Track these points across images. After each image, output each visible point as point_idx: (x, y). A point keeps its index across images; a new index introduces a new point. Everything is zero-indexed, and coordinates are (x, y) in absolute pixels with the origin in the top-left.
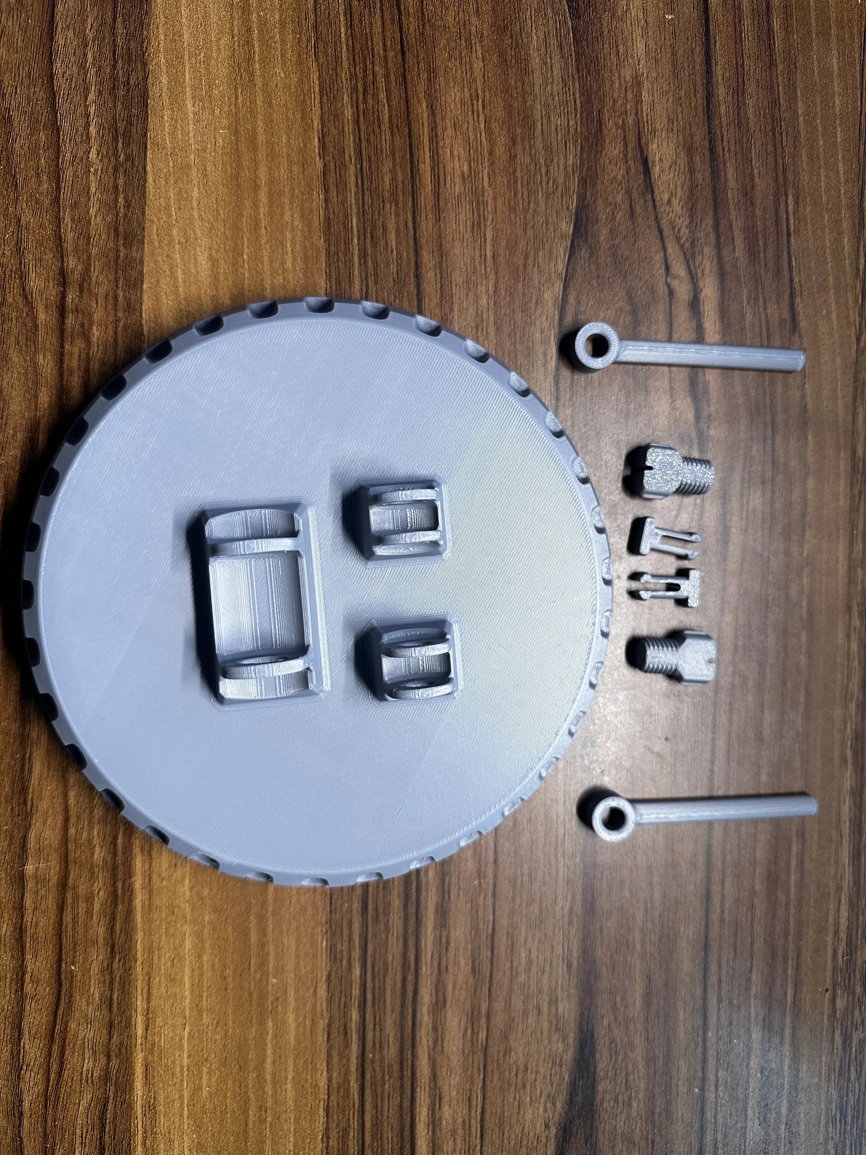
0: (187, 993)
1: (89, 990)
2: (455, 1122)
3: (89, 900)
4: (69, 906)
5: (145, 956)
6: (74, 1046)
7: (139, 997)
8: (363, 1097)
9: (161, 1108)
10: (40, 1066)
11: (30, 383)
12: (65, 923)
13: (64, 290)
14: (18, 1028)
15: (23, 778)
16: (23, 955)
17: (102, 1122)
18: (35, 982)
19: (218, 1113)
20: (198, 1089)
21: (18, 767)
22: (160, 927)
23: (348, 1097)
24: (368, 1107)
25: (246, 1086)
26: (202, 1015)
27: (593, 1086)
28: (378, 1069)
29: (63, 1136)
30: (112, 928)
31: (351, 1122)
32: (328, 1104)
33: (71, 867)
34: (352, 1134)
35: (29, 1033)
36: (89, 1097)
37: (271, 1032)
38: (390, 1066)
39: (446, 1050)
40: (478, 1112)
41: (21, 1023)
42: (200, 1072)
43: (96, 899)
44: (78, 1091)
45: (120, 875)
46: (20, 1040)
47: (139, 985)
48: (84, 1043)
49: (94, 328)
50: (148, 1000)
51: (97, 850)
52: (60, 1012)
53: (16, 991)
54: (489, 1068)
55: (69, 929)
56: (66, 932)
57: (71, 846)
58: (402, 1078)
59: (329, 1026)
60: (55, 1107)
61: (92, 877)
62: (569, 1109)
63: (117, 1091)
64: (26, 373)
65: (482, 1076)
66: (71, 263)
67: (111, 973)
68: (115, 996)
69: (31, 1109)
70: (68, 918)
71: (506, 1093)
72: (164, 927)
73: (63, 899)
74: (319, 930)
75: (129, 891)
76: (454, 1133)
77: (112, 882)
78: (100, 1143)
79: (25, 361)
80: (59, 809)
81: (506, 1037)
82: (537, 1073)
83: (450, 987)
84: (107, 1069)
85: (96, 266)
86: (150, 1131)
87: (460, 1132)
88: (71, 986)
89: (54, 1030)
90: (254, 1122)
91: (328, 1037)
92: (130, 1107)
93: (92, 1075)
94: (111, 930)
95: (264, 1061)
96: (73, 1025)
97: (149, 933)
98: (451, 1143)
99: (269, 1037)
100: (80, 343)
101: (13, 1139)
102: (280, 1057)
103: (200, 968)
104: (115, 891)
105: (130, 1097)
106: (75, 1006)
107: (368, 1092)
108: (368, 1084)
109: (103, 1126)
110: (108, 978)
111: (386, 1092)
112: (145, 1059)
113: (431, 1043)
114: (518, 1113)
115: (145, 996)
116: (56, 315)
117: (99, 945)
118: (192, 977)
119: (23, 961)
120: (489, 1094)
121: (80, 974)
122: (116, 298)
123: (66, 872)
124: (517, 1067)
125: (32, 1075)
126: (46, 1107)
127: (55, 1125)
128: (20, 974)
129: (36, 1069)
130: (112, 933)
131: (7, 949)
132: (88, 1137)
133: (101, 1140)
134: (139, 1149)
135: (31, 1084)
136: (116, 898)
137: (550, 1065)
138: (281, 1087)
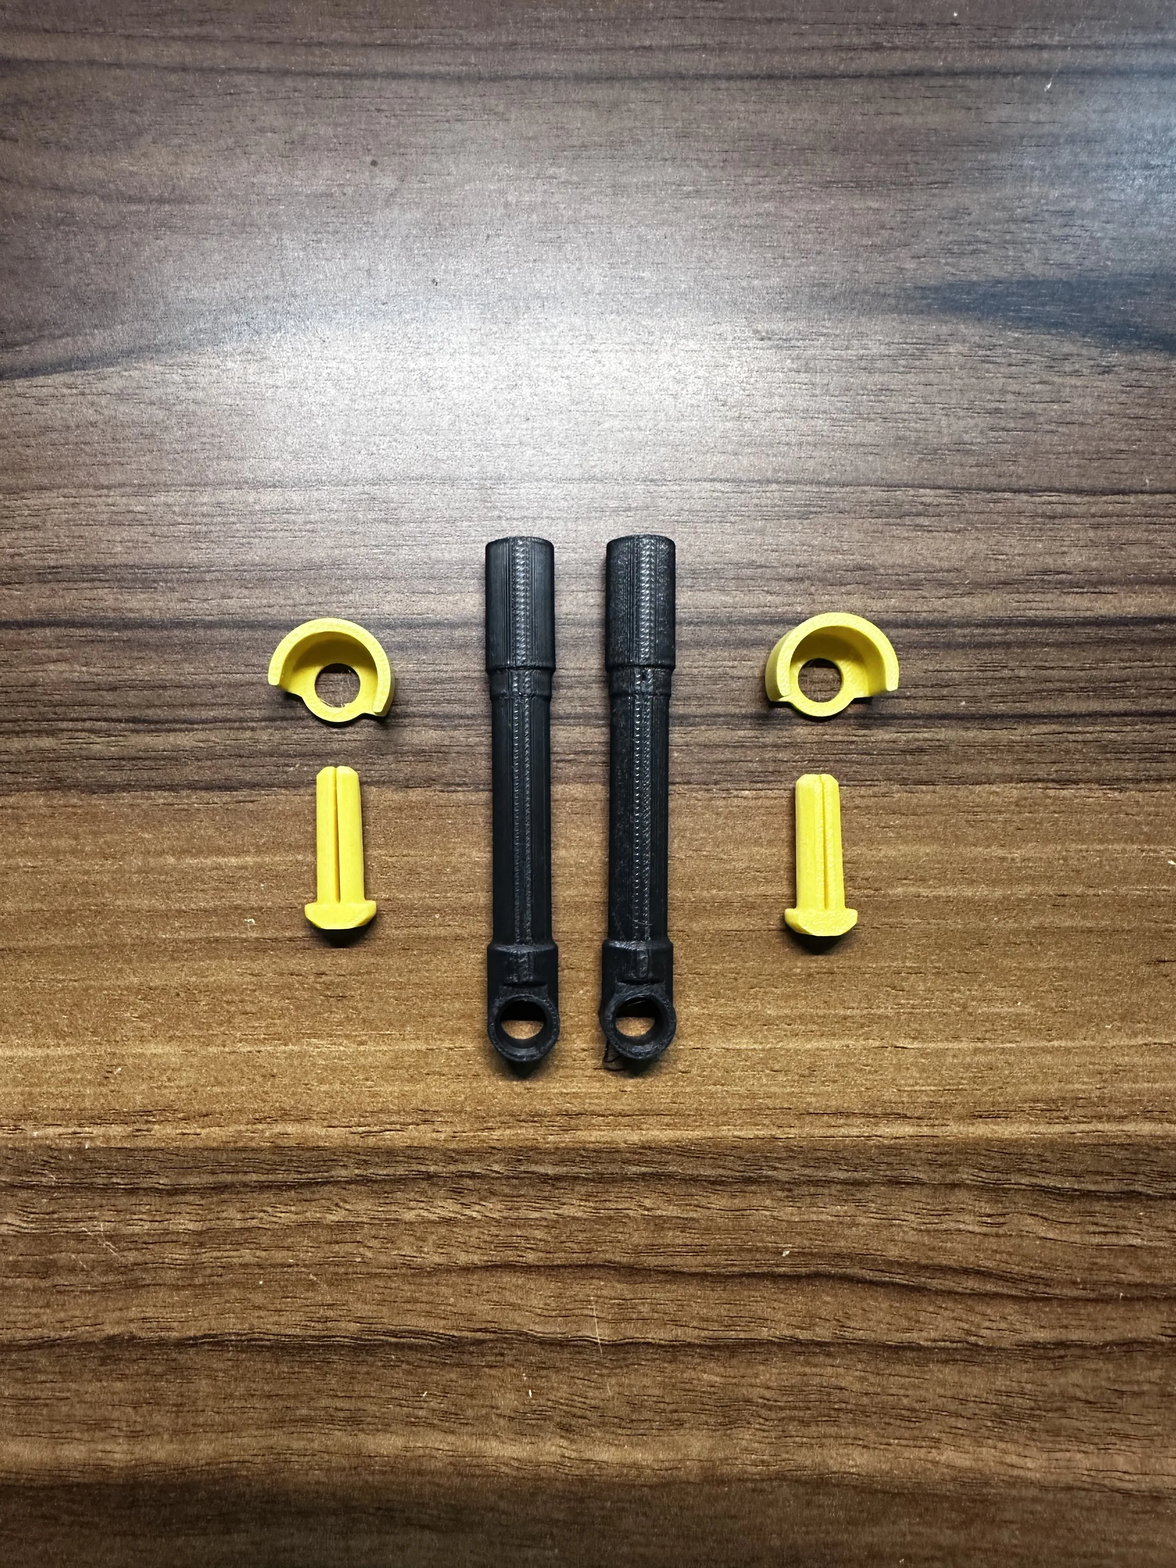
0: (837, 1044)
1: (829, 1224)
2: (1093, 544)
3: (659, 1224)
4: (669, 1261)
5: (767, 1122)
6: (933, 1249)
7: (843, 1131)
8: (1045, 717)
9: (1054, 1089)
10: (971, 1310)
12: (702, 1269)
14: (899, 1349)
15: (433, 1347)
16: (761, 1343)
17: (1079, 1197)
18: (811, 1319)
19: (1065, 984)
20: (1019, 1023)
21: (413, 1356)
22: (712, 1095)
23: (1041, 744)
24: (1060, 706)
25: (1016, 932)
26: (880, 1017)
27: (1030, 284)
28: (989, 689)
29: (1103, 1267)
30: (713, 1183)
31: (1089, 737)
32: (1053, 781)
33: (599, 1258)
34: (1112, 736)
35: (908, 1330)
36: (1030, 1220)
37: (912, 890)
38: (983, 667)
39: (958, 564)
40: (1078, 500)
41: (890, 1347)
42: (987, 1018)
43: (659, 1212)
44: (1018, 1241)
45: (614, 1169)
46: (920, 1348)
47: (818, 1132)
48: (928, 1231)
50: (848, 1114)
51: (566, 1211)
52: (868, 1275)
53: (829, 1355)
54: (993, 481)
55: (714, 1260)
56: (719, 1265)
57: (559, 1258)
58: (1007, 645)
59: (904, 782)
60: (1048, 1283)
61: (617, 1219)
62: (1075, 328)
63: (1020, 1170)
65: (1007, 495)
67: (796, 1183)
68: (842, 1175)
69: (1053, 1327)
70: (693, 1263)
71: (1042, 449)
72: (712, 1088)
73: (659, 1272)
74: (722, 803)
75: (642, 1152)
76: (1112, 545)
77: (627, 1183)
78: (1119, 1199)
80: (489, 1282)
81: (935, 452)
82: (1003, 391)
83: (836, 559)
84: (977, 1188)
86: (1097, 1108)
87: (1113, 535)
88: (820, 1256)
89: (904, 1286)
90: (1085, 917)
91: (925, 783)
92: (1051, 1145)
93: (989, 1216)
94: (717, 1184)
95: (969, 901)
96: (893, 1252)
97: (724, 1115)
98: (1135, 550)
99: (924, 892)
101: (1108, 1358)
102: (962, 871)
103: (790, 1020)
104: (643, 1177)
105: (1032, 1146)
106: (859, 1248)
107: (1030, 708)
108: (1018, 708)
109: (1086, 1194)
110: (805, 1190)
111: (1033, 674)
112: (960, 1118)
113: (942, 592)
114: (1082, 424)
115: (842, 1121)
117: (745, 1205)
118: (808, 1035)
119: (772, 1343)
120: (1044, 483)
121: (798, 1240)
123: (609, 1268)
124: (992, 429)
125: (987, 1324)
126: (1048, 1300)
127: (1084, 1282)
128: (797, 1348)
129: (977, 1319)
130: (722, 1183)
131: (750, 1372)
132: (1105, 1221)
133: (1110, 1197)
134: (1130, 1127)
135: (1003, 1325)
136: (657, 1177)
137: (991, 366)
138: (1019, 869)
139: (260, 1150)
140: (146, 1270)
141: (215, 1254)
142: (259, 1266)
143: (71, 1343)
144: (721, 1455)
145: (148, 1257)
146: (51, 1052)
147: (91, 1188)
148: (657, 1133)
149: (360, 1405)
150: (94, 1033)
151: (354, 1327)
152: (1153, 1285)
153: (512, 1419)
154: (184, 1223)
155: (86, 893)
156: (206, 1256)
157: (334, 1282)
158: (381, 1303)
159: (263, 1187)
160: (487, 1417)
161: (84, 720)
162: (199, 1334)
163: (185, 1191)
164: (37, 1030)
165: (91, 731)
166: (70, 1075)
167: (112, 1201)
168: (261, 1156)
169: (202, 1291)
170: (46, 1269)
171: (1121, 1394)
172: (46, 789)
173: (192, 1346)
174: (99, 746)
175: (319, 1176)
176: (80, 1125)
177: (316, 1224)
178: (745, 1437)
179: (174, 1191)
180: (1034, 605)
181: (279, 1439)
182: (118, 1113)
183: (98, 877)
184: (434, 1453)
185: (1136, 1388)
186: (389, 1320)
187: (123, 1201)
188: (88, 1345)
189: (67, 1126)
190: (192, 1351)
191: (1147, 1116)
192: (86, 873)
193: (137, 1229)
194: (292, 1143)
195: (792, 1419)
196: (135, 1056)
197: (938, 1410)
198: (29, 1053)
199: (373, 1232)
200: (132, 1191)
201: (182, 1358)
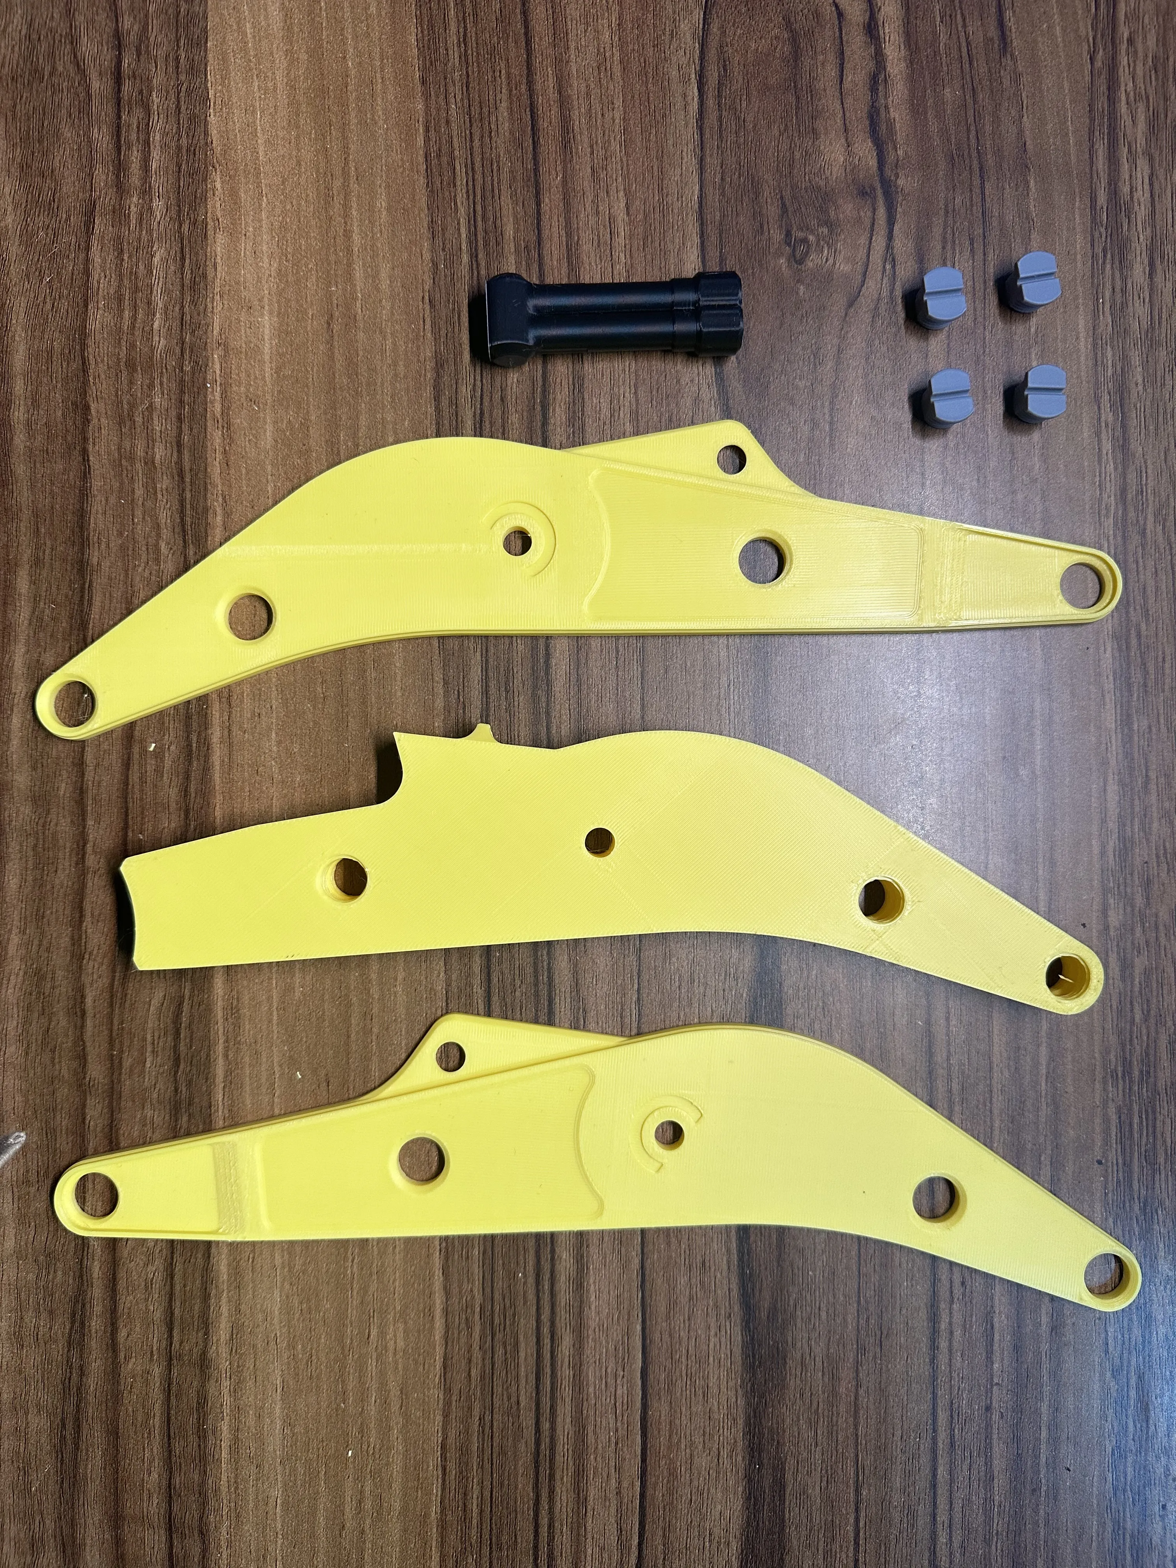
3: (159, 755)
4: (136, 761)
9: (245, 1011)
10: (106, 956)
11: (84, 160)
12: (131, 783)
13: (120, 54)
14: (80, 909)
15: (82, 611)
16: (84, 820)
17: (176, 1026)
18: (99, 853)
19: (314, 1019)
20: (288, 989)
21: (76, 599)
22: (242, 789)
25: (347, 987)
27: (780, 1005)
28: (506, 972)
29: (132, 1041)
30: (186, 791)
35: (92, 915)
36: (161, 994)
38: (520, 968)
41: (82, 902)
43: (167, 755)
45: (194, 725)
46: (81, 922)
49: (154, 94)
53: (77, 864)
54: (645, 977)
55: (136, 791)
56: (133, 793)
58: (536, 985)
60: (122, 1006)
61: (162, 728)
63: (193, 988)
64: (79, 150)
65: (636, 986)
66: (127, 22)
69: (94, 1007)
70: (134, 777)
71: (669, 1011)
72: (247, 789)
73: (129, 754)
75: (206, 744)
77: (185, 735)
78: (175, 1053)
79: (79, 135)
82: (706, 984)
85: (155, 25)
86: (233, 1040)
90: (357, 1033)
92: (209, 1009)
94: (185, 792)
97: (228, 797)
100: (139, 112)
101: (75, 1043)
104: (189, 745)
105: (209, 996)
107: (495, 999)
108: (495, 990)
109: (177, 1033)
111: (517, 1002)
116: (111, 83)
117: (171, 810)
119: (84, 828)
120: (646, 1011)
122: (177, 59)
124: (680, 976)
125: (96, 966)
126: (111, 1005)
127: (123, 1029)
128: (81, 844)
129: (99, 959)
130: (186, 796)
131: (66, 813)
132: (160, 1044)
133: (176, 1048)
134: (221, 1061)
135: (95, 976)
136: (189, 754)
137: (722, 977)
138: (389, 990)
139: (206, 499)
140: (131, 428)
141: (140, 472)
142: (133, 500)
143: (85, 383)
144: (15, 794)
145: (138, 430)
146: (268, 365)
147: (182, 392)
148: (218, 754)
149: (47, 565)
150: (279, 392)
151: (95, 561)
152: (120, 1074)
153: (38, 661)
154: (159, 452)
155: (368, 384)
156: (139, 466)
157: (123, 548)
158: (110, 578)
159: (182, 502)
160: (39, 646)
161: (482, 381)
162: (91, 464)
163: (179, 452)
164: (281, 355)
165: (474, 385)
166: (252, 377)
167: (173, 406)
168: (202, 500)
169: (117, 465)
170: (131, 366)
171: (53, 1051)
172: (436, 357)
173: (84, 459)
174: (465, 391)
175: (189, 537)
176: (221, 384)
177: (159, 536)
178: (26, 810)
179: (179, 445)
180: (563, 1003)
181: (26, 514)
182: (229, 408)
183: (380, 392)
184: (18, 612)
185: (57, 1060)
186: (99, 582)
187: (173, 413)
188: (84, 393)
189: (220, 376)
190: (81, 459)
191: (228, 1073)
192: (382, 384)
193: (156, 422)
194: (210, 520)
195: (37, 839)
196: (265, 418)
197: (42, 933)
198: (267, 350)
199: (154, 572)
200: (180, 419)
201: (76, 453)
